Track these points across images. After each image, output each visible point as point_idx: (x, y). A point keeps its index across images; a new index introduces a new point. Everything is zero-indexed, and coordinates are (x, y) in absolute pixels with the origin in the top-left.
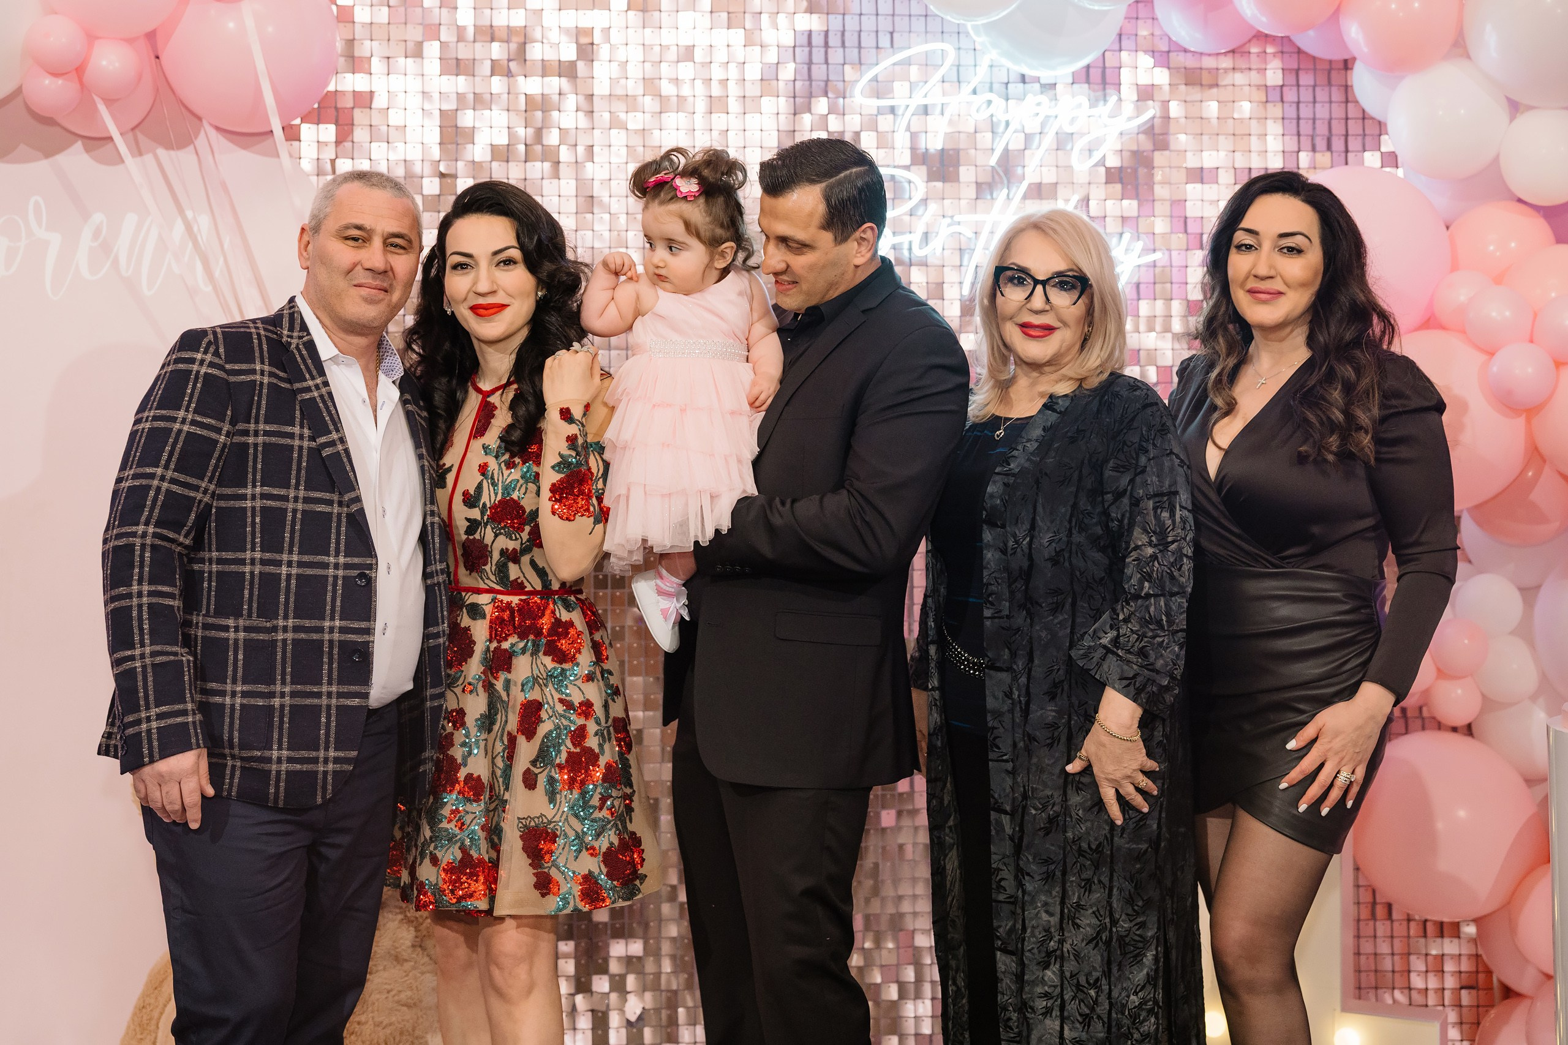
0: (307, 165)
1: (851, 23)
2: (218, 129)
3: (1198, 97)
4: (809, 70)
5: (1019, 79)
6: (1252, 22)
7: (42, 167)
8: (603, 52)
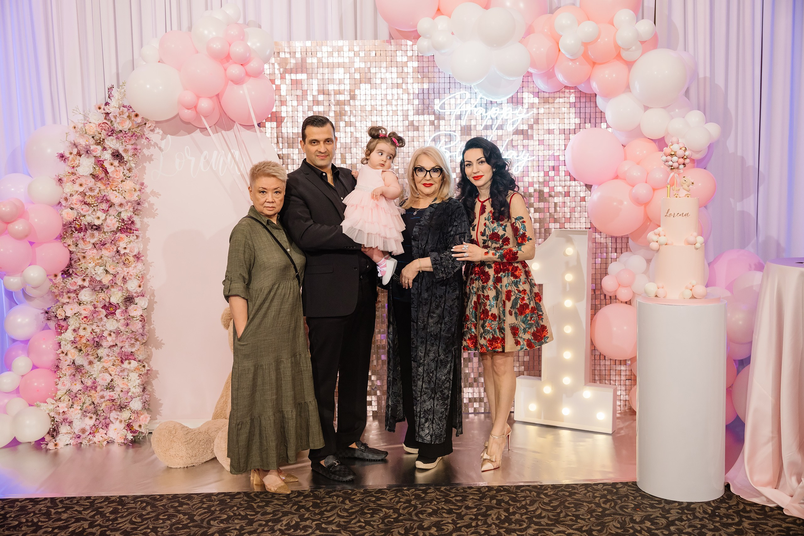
0: (268, 135)
1: (436, 86)
2: (240, 125)
3: (547, 106)
4: (423, 101)
5: (490, 102)
6: (563, 83)
7: (188, 137)
8: (358, 97)
